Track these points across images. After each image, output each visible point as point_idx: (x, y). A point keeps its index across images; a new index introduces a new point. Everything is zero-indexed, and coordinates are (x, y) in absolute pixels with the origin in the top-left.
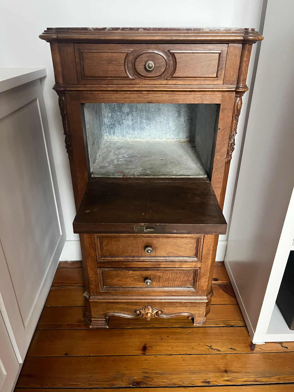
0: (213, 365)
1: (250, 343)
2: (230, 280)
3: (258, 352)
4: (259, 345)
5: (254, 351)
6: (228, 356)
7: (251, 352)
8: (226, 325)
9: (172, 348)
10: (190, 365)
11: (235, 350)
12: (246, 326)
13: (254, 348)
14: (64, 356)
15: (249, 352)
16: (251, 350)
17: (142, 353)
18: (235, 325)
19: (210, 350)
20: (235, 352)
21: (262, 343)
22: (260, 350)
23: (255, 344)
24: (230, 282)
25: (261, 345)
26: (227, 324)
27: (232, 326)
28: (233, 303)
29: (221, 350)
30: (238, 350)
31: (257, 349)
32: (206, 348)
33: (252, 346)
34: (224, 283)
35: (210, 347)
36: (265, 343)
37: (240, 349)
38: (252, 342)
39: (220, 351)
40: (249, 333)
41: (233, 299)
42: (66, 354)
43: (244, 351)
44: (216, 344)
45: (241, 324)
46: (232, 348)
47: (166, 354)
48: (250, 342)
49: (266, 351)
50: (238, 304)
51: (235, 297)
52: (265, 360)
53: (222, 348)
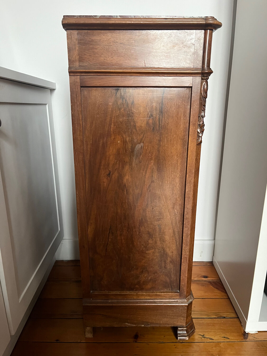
0: (206, 352)
1: (243, 333)
2: (219, 277)
3: (251, 340)
4: (252, 334)
5: (247, 340)
6: (221, 344)
7: (245, 341)
8: (218, 317)
9: (164, 336)
10: (183, 352)
11: (228, 339)
12: (238, 318)
13: (247, 336)
14: (56, 341)
15: (242, 340)
16: (244, 338)
17: (134, 341)
18: (226, 317)
19: (203, 338)
20: (228, 340)
21: (255, 332)
22: (253, 338)
23: (248, 333)
24: (220, 279)
25: (254, 334)
26: (219, 315)
27: (225, 318)
28: (223, 297)
29: (213, 338)
30: (231, 339)
31: (250, 338)
32: (199, 337)
33: (245, 335)
34: (214, 280)
35: (203, 336)
36: (258, 332)
37: (233, 338)
38: (245, 331)
39: (213, 340)
40: (241, 323)
41: (223, 294)
42: (57, 340)
43: (237, 340)
44: (208, 333)
45: (233, 315)
46: (225, 337)
47: (158, 342)
48: (243, 331)
49: (259, 339)
50: (229, 298)
51: (226, 293)
52: (259, 348)
53: (214, 337)
